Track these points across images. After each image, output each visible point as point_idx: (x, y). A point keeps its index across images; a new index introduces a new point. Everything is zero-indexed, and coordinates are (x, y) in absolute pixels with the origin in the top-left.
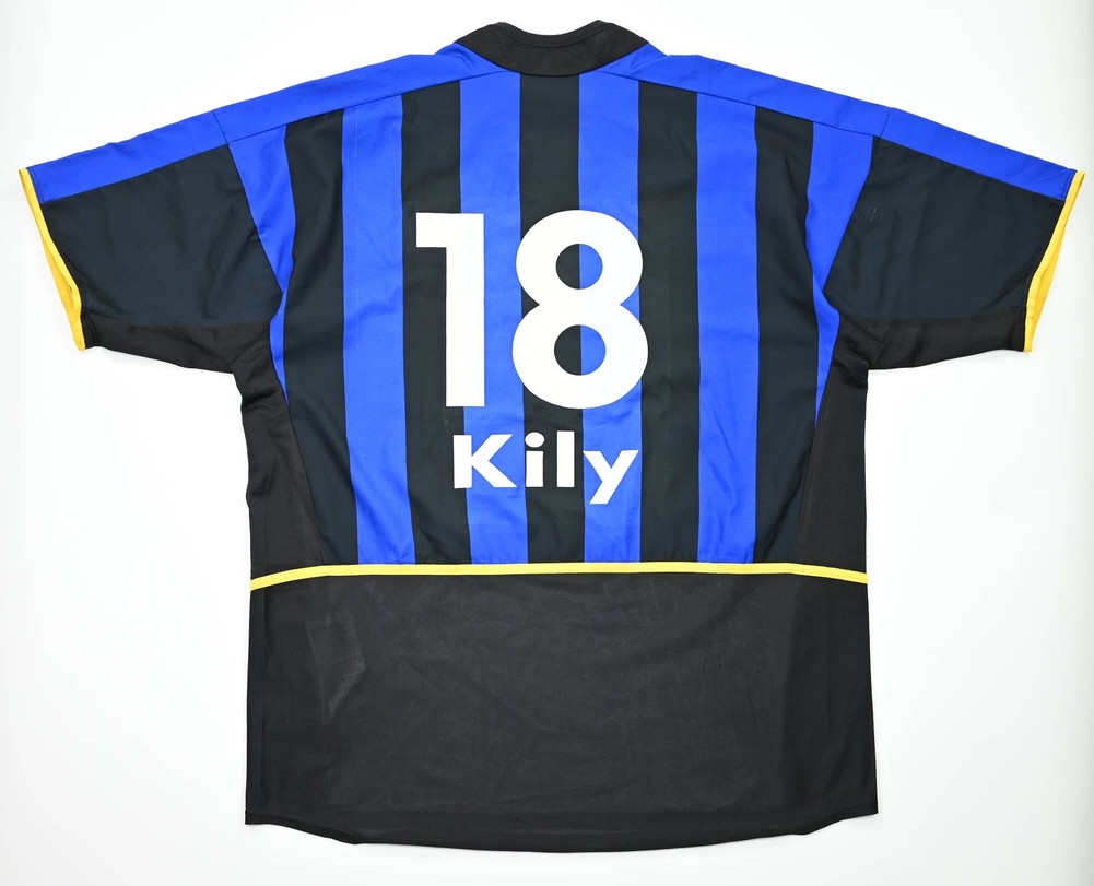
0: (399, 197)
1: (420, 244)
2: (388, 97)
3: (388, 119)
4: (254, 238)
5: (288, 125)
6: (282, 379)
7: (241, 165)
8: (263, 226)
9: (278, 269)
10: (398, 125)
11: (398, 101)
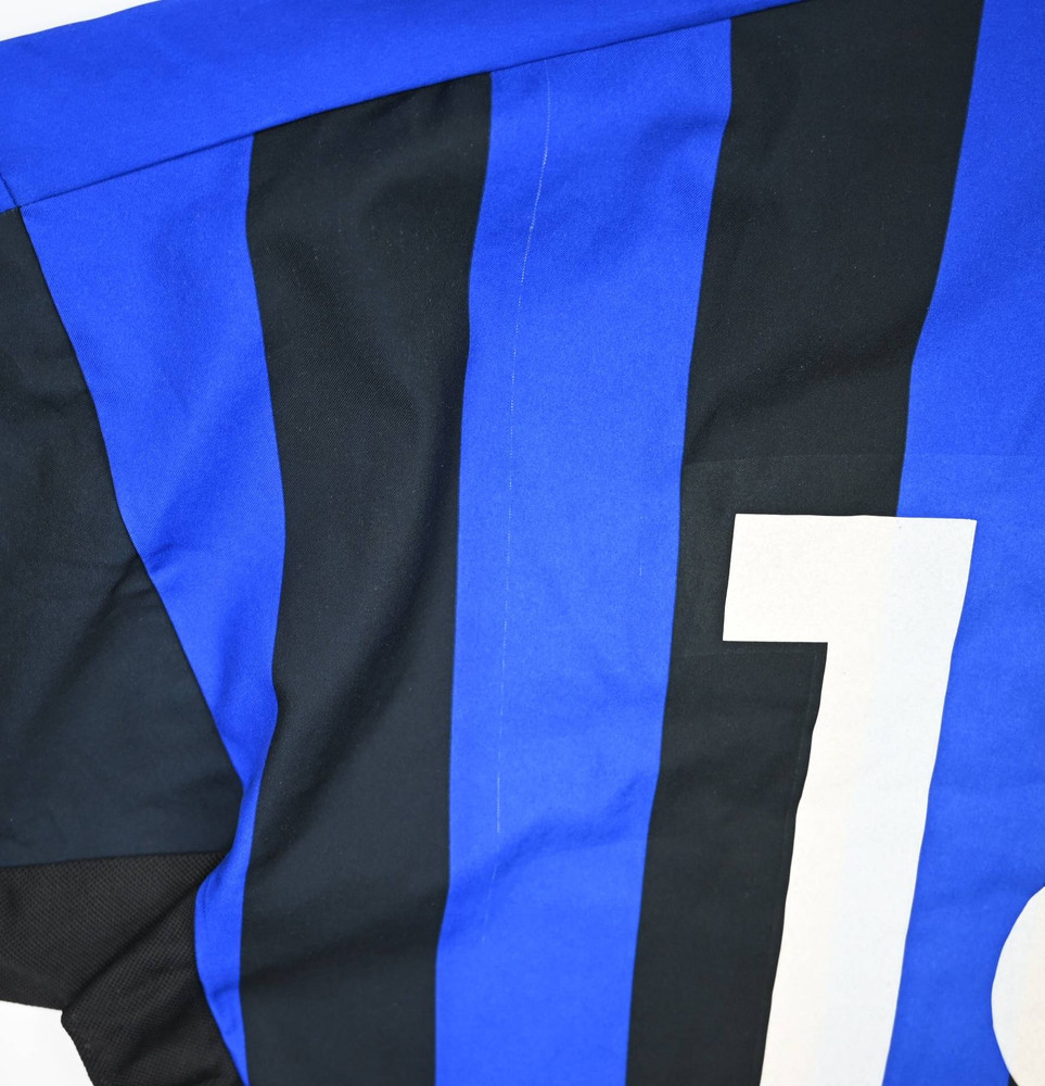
0: (675, 443)
1: (736, 629)
2: (677, 28)
3: (668, 131)
4: (135, 585)
5: (256, 134)
6: (236, 1044)
7: (78, 308)
8: (166, 549)
9: (224, 692)
10: (703, 159)
11: (715, 47)
